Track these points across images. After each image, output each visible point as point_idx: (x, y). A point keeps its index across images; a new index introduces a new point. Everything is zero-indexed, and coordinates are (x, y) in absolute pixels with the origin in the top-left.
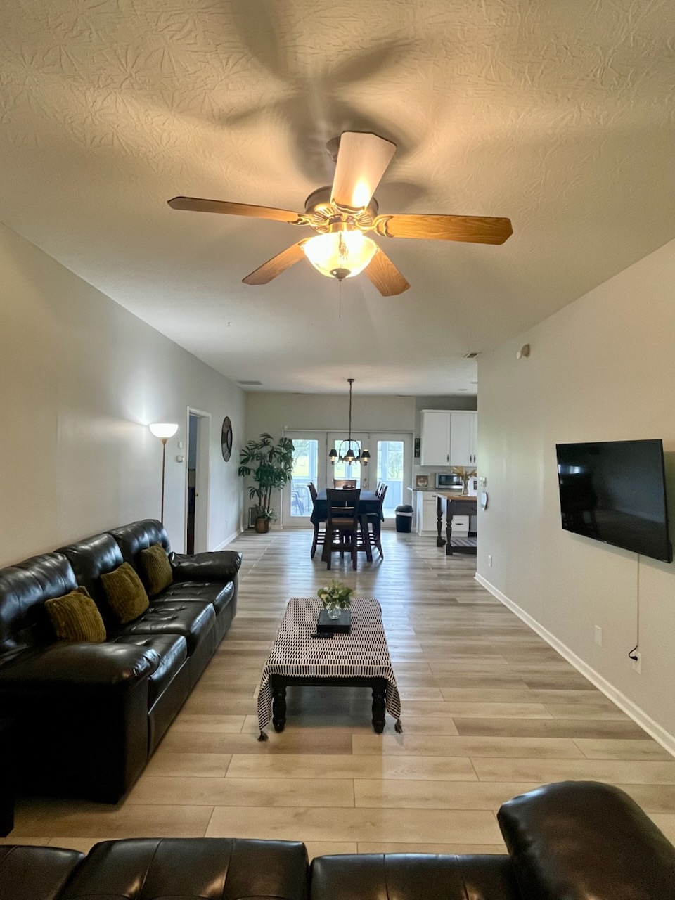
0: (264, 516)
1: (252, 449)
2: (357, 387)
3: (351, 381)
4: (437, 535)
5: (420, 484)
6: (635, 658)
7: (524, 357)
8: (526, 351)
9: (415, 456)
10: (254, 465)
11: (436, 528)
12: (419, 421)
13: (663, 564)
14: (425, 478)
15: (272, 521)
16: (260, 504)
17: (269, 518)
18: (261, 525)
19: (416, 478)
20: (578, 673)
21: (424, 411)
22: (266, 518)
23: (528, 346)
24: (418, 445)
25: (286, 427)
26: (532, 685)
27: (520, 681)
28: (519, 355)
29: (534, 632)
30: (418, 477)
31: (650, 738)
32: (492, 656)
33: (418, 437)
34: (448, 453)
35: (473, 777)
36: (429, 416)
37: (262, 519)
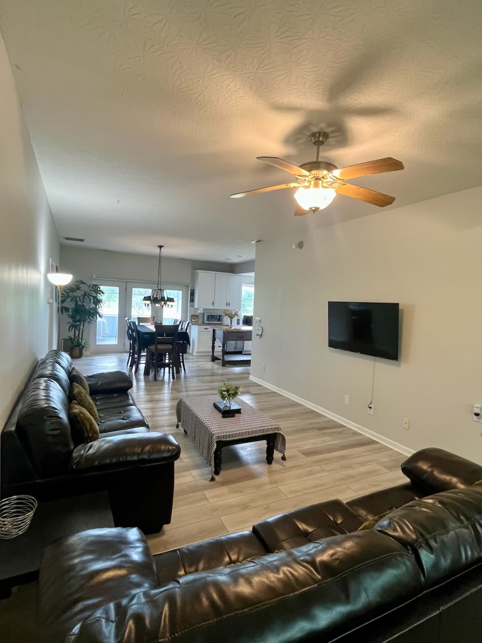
0: (79, 345)
1: (68, 292)
2: (165, 251)
3: (161, 247)
4: (211, 354)
5: (193, 320)
6: (371, 408)
7: (297, 248)
8: (300, 245)
9: (190, 301)
10: (70, 305)
11: (211, 350)
12: (194, 278)
13: (394, 362)
14: (197, 316)
15: (85, 348)
16: (75, 335)
17: (83, 346)
18: (77, 351)
19: (190, 317)
20: (334, 421)
21: (198, 271)
22: (81, 346)
23: (302, 242)
24: (192, 294)
25: (94, 276)
26: (320, 429)
27: (313, 428)
28: (294, 247)
29: (300, 404)
30: (192, 316)
31: (378, 443)
32: (291, 418)
33: (192, 289)
34: (213, 300)
35: (326, 473)
36: (202, 275)
37: (78, 348)
